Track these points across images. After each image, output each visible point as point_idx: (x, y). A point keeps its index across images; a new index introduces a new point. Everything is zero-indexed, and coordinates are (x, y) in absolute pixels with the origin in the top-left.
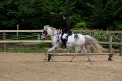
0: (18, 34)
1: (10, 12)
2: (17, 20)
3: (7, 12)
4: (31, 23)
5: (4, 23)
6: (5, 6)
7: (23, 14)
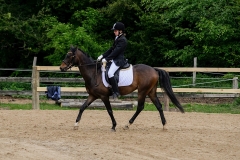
0: (194, 75)
1: (181, 32)
2: (195, 47)
3: (176, 31)
4: (222, 54)
5: (169, 54)
6: (173, 20)
7: (206, 36)
